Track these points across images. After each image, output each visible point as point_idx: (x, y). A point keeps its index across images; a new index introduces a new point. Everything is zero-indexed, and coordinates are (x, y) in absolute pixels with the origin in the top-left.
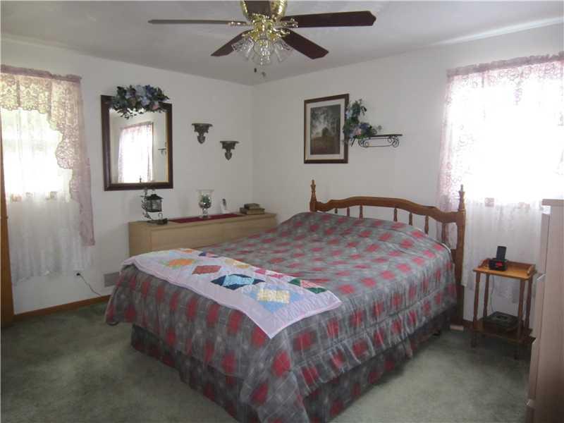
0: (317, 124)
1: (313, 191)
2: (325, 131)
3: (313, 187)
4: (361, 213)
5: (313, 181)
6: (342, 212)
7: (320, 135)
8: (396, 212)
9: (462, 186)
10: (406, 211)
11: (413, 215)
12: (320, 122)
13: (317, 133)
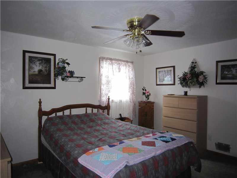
0: (34, 66)
1: (40, 105)
2: (40, 71)
3: (40, 102)
4: (70, 113)
5: (40, 100)
6: (60, 114)
7: (37, 73)
8: (86, 110)
9: (109, 97)
10: (90, 108)
11: (93, 109)
12: (36, 66)
13: (34, 72)
